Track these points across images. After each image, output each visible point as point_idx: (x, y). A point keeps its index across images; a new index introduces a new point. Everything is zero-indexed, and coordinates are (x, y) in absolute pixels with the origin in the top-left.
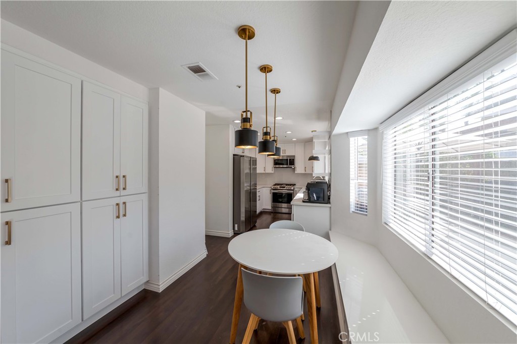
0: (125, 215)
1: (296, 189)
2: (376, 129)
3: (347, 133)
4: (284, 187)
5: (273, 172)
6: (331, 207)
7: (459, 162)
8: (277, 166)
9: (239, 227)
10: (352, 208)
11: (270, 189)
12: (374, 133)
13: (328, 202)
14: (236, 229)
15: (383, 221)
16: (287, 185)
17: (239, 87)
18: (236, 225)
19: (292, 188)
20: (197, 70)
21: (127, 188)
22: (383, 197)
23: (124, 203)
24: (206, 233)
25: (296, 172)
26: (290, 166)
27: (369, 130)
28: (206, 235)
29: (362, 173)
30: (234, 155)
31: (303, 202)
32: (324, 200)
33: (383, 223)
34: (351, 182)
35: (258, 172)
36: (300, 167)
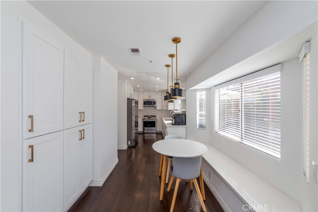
0: (84, 138)
1: (157, 119)
2: (210, 88)
3: (196, 89)
4: (151, 118)
5: (143, 109)
6: (186, 127)
7: (255, 105)
8: (145, 105)
9: (131, 143)
10: (198, 127)
11: (142, 119)
12: (209, 90)
13: (185, 124)
14: (129, 144)
15: (215, 131)
16: (152, 116)
17: (151, 62)
18: (129, 142)
19: (155, 118)
20: (135, 51)
21: (85, 120)
22: (215, 118)
23: (83, 130)
24: (118, 148)
25: (157, 109)
26: (154, 105)
27: (206, 89)
28: (118, 150)
29: (203, 109)
30: (128, 99)
31: (172, 125)
32: (183, 123)
33: (214, 132)
34: (197, 113)
35: (139, 109)
36: (159, 106)
